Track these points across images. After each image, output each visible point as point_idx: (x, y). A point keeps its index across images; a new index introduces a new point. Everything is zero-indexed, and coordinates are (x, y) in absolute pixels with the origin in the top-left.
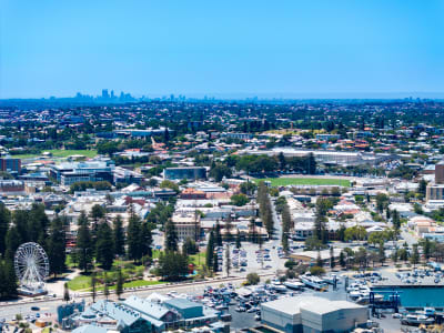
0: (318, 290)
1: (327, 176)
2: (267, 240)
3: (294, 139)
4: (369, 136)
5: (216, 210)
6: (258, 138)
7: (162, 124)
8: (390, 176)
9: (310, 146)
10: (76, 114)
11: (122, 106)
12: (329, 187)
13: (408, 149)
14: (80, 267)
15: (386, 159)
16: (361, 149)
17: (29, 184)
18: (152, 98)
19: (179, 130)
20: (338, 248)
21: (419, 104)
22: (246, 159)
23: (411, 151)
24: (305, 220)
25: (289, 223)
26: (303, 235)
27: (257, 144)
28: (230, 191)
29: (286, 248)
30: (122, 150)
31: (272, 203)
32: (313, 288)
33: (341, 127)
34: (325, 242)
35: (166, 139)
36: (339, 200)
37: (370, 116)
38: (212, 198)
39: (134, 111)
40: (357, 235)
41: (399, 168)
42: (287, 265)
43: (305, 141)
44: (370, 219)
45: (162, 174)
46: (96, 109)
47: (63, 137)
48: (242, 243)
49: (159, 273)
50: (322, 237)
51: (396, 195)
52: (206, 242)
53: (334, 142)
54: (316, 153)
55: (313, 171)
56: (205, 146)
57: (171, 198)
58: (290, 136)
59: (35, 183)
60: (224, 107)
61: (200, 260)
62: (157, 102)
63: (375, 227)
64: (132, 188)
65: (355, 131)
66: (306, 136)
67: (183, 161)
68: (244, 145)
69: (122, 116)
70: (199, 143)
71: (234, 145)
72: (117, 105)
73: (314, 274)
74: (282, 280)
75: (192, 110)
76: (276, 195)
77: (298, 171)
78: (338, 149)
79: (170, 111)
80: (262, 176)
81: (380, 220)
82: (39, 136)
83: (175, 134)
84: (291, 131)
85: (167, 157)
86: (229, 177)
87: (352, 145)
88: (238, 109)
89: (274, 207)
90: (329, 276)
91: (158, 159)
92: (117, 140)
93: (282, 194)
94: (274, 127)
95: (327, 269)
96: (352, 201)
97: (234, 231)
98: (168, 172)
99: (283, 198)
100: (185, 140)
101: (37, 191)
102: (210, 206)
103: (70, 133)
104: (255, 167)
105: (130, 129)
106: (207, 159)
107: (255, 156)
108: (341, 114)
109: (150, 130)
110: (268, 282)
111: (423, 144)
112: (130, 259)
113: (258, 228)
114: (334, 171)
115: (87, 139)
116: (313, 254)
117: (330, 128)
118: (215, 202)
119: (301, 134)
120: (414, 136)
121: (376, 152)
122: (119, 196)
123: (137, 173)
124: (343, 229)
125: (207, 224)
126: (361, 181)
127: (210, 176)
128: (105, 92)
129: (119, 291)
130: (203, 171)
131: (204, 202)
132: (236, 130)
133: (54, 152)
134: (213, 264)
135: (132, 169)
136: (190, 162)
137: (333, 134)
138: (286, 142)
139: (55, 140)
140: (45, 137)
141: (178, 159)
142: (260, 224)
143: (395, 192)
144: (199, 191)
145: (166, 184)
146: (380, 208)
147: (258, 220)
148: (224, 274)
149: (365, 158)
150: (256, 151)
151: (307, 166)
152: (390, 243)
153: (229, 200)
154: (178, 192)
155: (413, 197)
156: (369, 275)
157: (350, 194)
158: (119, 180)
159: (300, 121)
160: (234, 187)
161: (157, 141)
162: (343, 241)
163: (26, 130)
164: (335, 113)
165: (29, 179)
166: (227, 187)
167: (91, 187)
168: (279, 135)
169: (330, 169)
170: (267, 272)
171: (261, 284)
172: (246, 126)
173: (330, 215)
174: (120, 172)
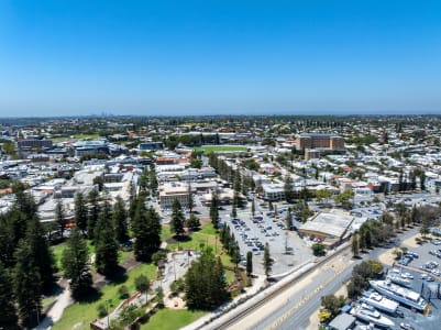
45: (138, 147)
55: (218, 143)
59: (56, 156)
64: (122, 157)
98: (141, 146)
101: (57, 161)
102: (180, 169)
118: (183, 167)
123: (123, 147)
127: (166, 147)
135: (120, 144)
138: (193, 129)
141: (143, 138)
158: (113, 152)
165: (53, 153)
174: (113, 147)
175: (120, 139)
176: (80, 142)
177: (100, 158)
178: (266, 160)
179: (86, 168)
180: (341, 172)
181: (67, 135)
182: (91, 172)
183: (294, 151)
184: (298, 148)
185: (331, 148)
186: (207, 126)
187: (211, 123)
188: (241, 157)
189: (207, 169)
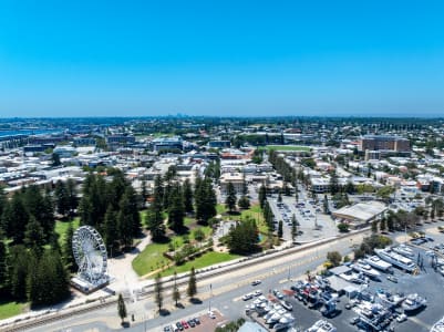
17: (135, 150)
28: (248, 154)
38: (240, 159)
45: (208, 144)
55: (282, 143)
57: (216, 158)
59: (139, 150)
64: (193, 152)
86: (243, 146)
91: (203, 137)
98: (210, 143)
101: (139, 154)
102: (242, 164)
118: (244, 162)
122: (186, 157)
123: (194, 144)
127: (232, 145)
130: (228, 143)
131: (237, 162)
135: (192, 142)
138: (261, 130)
144: (232, 154)
145: (211, 150)
150: (249, 134)
153: (251, 160)
154: (219, 155)
158: (185, 147)
166: (244, 151)
167: (170, 151)
169: (291, 142)
174: (186, 144)
175: (193, 138)
176: (159, 139)
177: (174, 153)
178: (324, 159)
179: (163, 160)
180: (397, 172)
181: (147, 133)
182: (167, 163)
183: (356, 151)
184: (360, 149)
185: (395, 151)
186: (275, 127)
187: (279, 124)
188: (301, 155)
189: (266, 164)
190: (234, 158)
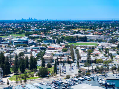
0: (88, 80)
1: (90, 42)
2: (73, 63)
3: (81, 31)
4: (102, 31)
5: (57, 53)
6: (71, 31)
7: (44, 27)
8: (109, 43)
9: (85, 33)
10: (20, 24)
11: (34, 22)
12: (91, 46)
13: (113, 34)
14: (14, 72)
15: (107, 37)
16: (100, 34)
17: (3, 45)
18: (42, 20)
19: (49, 29)
20: (94, 66)
21: (115, 21)
22: (67, 37)
23: (114, 35)
24: (84, 56)
25: (79, 58)
26: (83, 61)
27: (70, 33)
28: (62, 47)
29: (78, 66)
30: (32, 35)
31: (74, 51)
32: (87, 80)
33: (94, 28)
34: (90, 64)
35: (45, 31)
36: (94, 50)
37: (102, 25)
38: (57, 49)
39: (37, 23)
40: (100, 61)
41: (111, 40)
42: (79, 72)
43: (84, 32)
44: (104, 56)
45: (43, 42)
46: (26, 23)
47: (16, 31)
48: (65, 64)
49: (39, 74)
50: (89, 62)
51: (111, 48)
52: (54, 64)
53: (92, 32)
54: (87, 35)
56: (55, 33)
57: (45, 49)
58: (79, 31)
59: (5, 45)
60: (61, 22)
61: (52, 70)
62: (43, 21)
63: (105, 59)
64: (33, 46)
65: (98, 29)
66: (84, 31)
67: (49, 38)
68: (67, 33)
69: (33, 25)
70: (54, 33)
71: (64, 33)
72: (32, 22)
73: (87, 75)
74: (77, 77)
75: (53, 23)
76: (76, 48)
77: (82, 41)
78: (93, 34)
79: (47, 23)
80: (71, 42)
81: (106, 56)
82: (9, 30)
83: (47, 30)
84: (80, 29)
85: (45, 37)
86: (62, 43)
87: (97, 33)
88: (65, 23)
89: (75, 52)
90: (92, 76)
91: (42, 37)
92: (31, 32)
93: (77, 48)
94: (75, 28)
95: (91, 73)
96: (98, 50)
97: (63, 60)
98: (44, 41)
99: (78, 49)
100: (50, 32)
101: (6, 47)
102: (56, 52)
103: (18, 30)
104: (69, 40)
105: (35, 28)
106: (56, 37)
107: (70, 36)
108: (94, 24)
109: (40, 29)
110: (73, 78)
111: (117, 33)
112: (30, 69)
113: (70, 59)
114: (92, 41)
115: (23, 31)
116: (87, 68)
117: (91, 28)
118: (57, 51)
119: (83, 30)
120: (115, 31)
121: (104, 35)
122: (29, 49)
123: (35, 42)
124: (96, 60)
125: (55, 58)
126: (100, 44)
127: (56, 42)
128: (30, 18)
129: (25, 81)
130: (55, 41)
131: (54, 51)
132: (64, 29)
133: (13, 35)
134: (56, 71)
135: (34, 40)
136: (51, 38)
137: (92, 30)
139: (14, 32)
140: (11, 31)
141: (48, 37)
142: (70, 58)
143: (110, 47)
144: (53, 47)
145: (43, 45)
146: (106, 52)
147: (70, 56)
148: (59, 75)
149: (101, 37)
151: (85, 39)
152: (110, 64)
153: (62, 50)
154: (47, 47)
155: (116, 49)
156: (104, 75)
157: (97, 48)
158: (30, 44)
159: (82, 26)
160: (63, 46)
161: (42, 32)
162: (96, 63)
163: (6, 29)
164: (92, 24)
165: (4, 43)
166: (61, 46)
167: (21, 46)
168: (76, 30)
169: (91, 40)
170: (72, 74)
171: (70, 79)
172: (67, 28)
173: (91, 55)
174: (30, 41)
175: (35, 38)
176: (15, 38)
177: (24, 46)
179: (18, 50)
190: (54, 49)
